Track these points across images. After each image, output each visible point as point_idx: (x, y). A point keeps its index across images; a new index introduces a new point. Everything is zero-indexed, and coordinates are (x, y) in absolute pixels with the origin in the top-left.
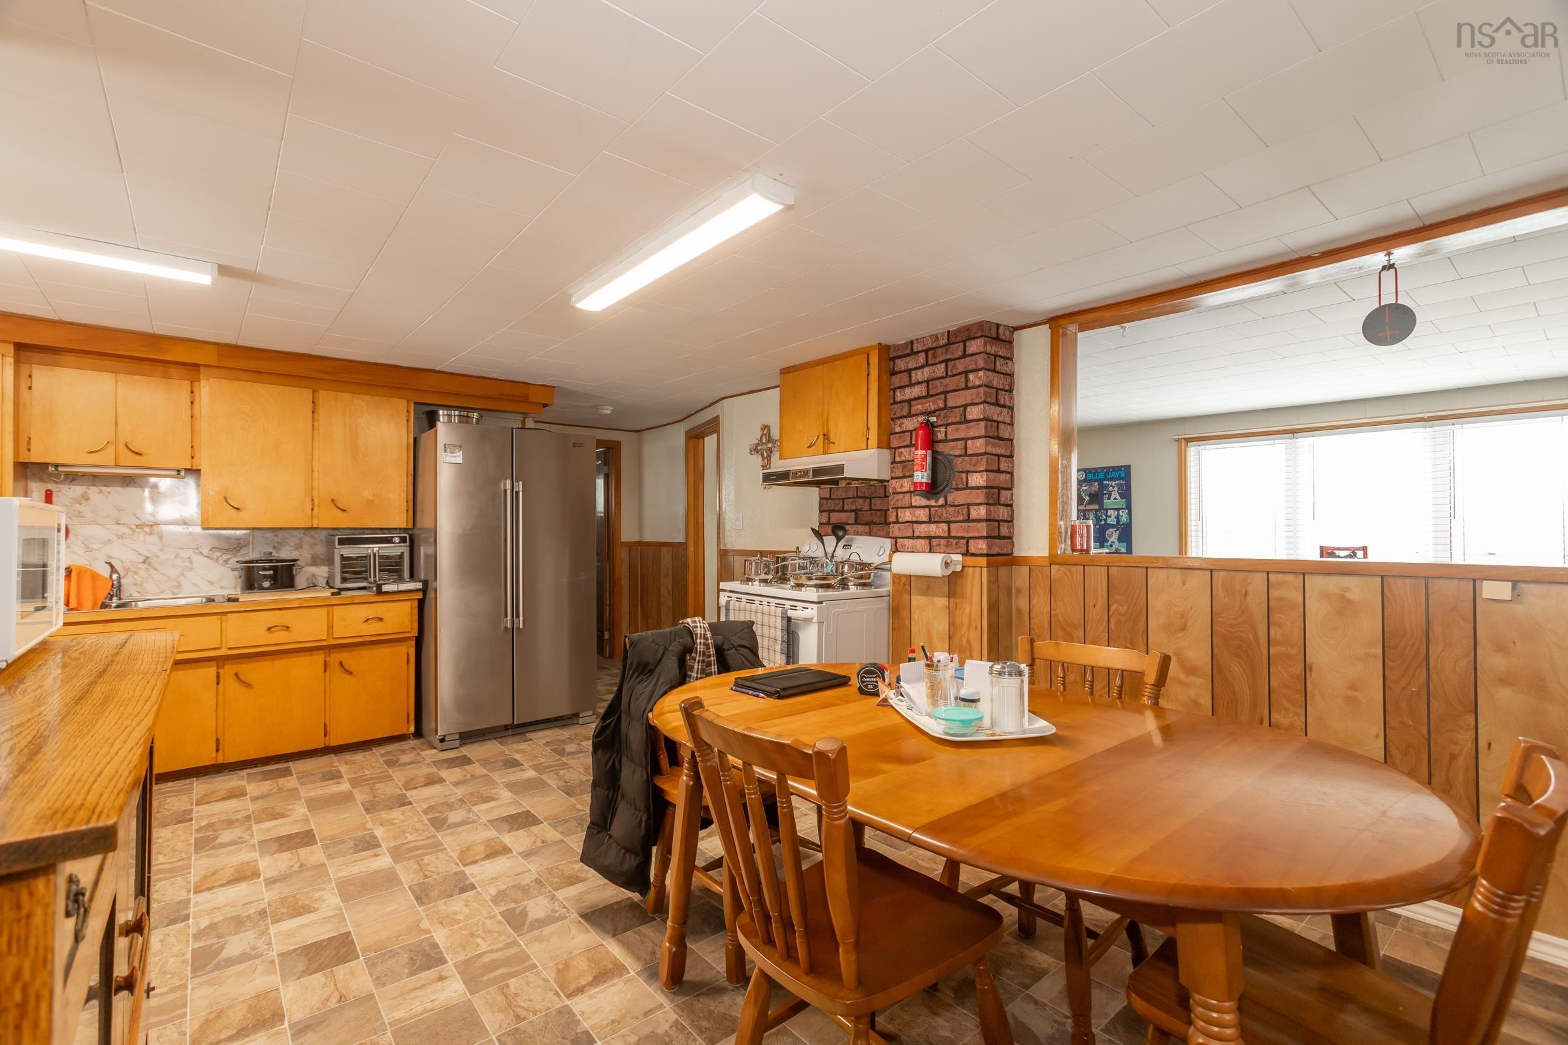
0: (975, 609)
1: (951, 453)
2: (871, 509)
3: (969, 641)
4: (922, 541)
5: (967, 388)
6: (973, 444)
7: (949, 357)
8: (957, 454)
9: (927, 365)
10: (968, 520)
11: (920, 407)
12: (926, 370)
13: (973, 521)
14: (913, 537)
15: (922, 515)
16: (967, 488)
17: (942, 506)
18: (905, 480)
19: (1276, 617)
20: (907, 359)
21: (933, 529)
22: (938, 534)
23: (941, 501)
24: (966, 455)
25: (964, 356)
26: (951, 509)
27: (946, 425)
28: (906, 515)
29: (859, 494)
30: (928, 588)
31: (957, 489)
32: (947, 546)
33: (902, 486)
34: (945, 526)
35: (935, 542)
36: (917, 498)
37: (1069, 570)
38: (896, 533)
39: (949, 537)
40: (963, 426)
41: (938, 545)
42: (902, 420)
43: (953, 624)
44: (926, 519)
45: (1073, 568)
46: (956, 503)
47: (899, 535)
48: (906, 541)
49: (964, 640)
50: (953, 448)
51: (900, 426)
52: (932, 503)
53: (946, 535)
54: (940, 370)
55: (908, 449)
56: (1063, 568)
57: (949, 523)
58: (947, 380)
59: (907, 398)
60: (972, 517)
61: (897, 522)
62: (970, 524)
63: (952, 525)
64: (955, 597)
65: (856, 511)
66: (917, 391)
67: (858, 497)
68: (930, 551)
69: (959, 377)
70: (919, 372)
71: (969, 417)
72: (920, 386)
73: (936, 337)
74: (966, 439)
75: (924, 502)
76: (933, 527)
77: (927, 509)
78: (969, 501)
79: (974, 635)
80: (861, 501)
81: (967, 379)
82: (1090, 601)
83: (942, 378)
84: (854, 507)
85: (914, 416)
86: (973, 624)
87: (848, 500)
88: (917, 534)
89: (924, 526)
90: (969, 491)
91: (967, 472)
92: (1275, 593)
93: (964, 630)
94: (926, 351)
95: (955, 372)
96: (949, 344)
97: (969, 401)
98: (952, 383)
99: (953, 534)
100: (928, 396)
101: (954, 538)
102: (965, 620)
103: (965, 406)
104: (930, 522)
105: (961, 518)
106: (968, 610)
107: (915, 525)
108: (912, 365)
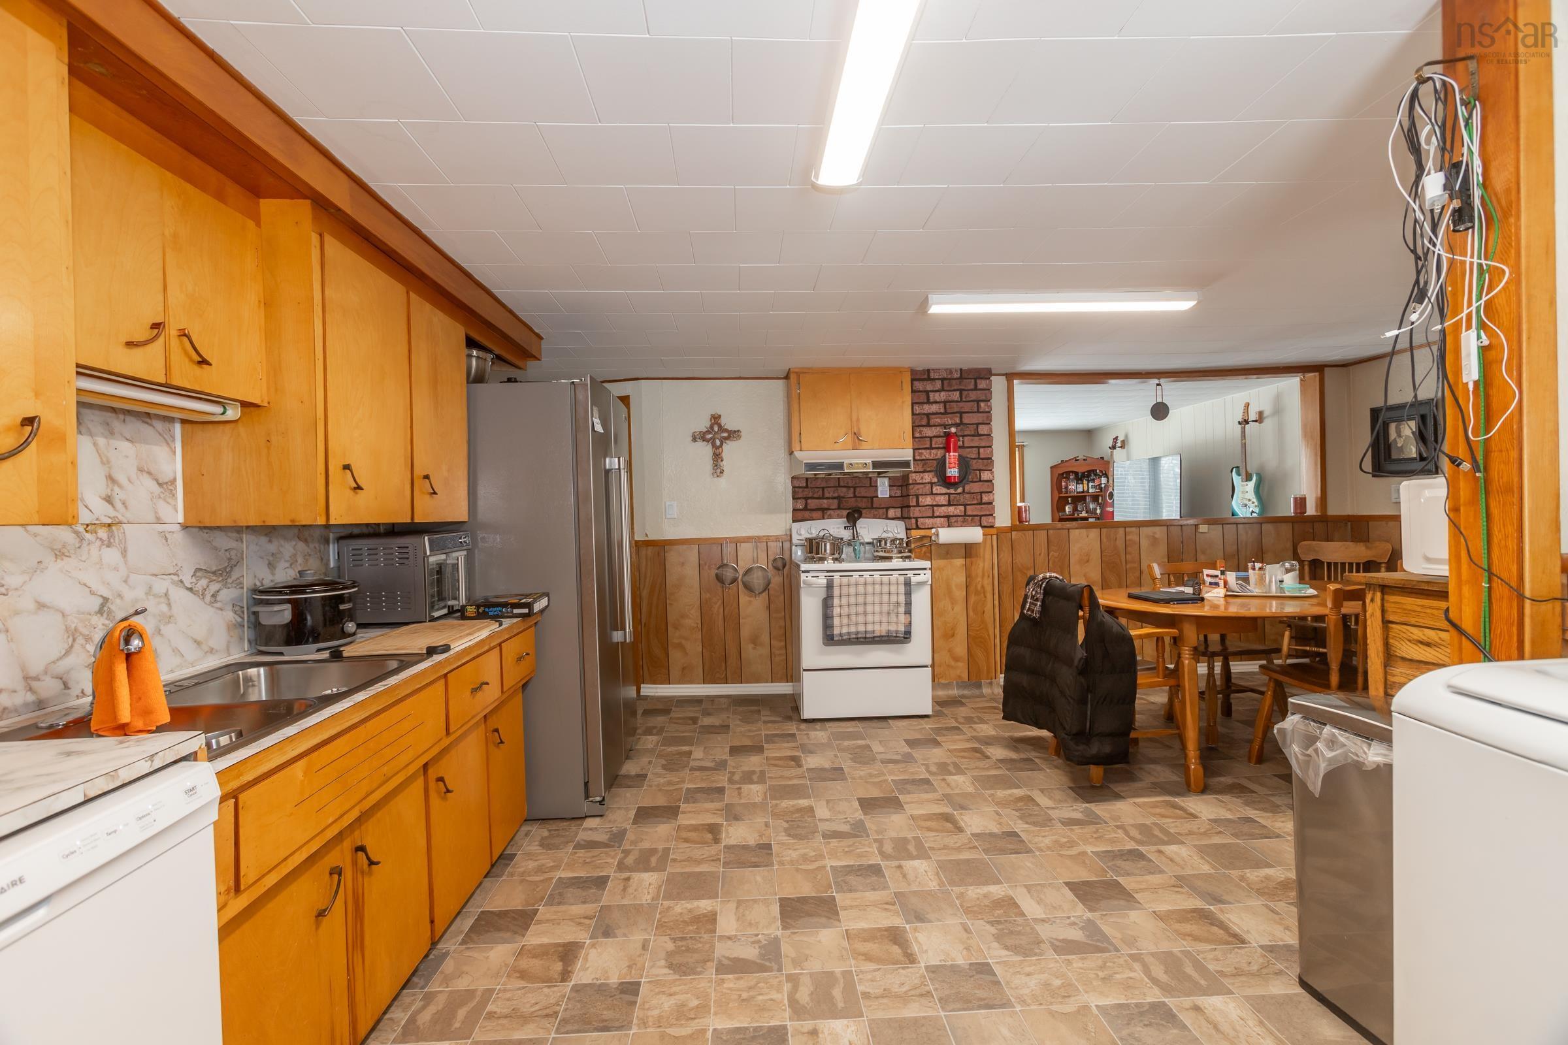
0: (988, 564)
1: (969, 456)
2: (855, 496)
3: (983, 587)
4: (942, 519)
5: (978, 412)
6: (984, 451)
7: (963, 388)
8: (973, 457)
9: (943, 390)
10: (981, 503)
11: (938, 420)
12: (943, 393)
13: (984, 504)
14: (933, 517)
15: (943, 500)
16: (980, 481)
17: (959, 494)
18: (926, 474)
19: (1129, 549)
20: (925, 383)
21: (951, 510)
22: (955, 513)
23: (960, 490)
24: (979, 458)
25: (976, 389)
26: (967, 496)
27: (963, 436)
28: (928, 500)
29: (842, 484)
30: (947, 553)
31: (972, 482)
32: (963, 522)
33: (922, 478)
34: (962, 508)
35: (953, 520)
36: (938, 487)
37: (1025, 535)
38: (917, 514)
39: (965, 515)
40: (976, 438)
41: (957, 521)
42: (921, 428)
43: (969, 577)
44: (946, 503)
45: (1026, 532)
46: (972, 491)
47: (920, 516)
48: (927, 520)
49: (979, 587)
50: (969, 453)
51: (920, 432)
52: (952, 491)
53: (963, 514)
54: (956, 396)
55: (928, 451)
56: (1020, 533)
57: (965, 505)
58: (961, 404)
59: (925, 412)
60: (984, 501)
61: (918, 505)
62: (983, 506)
63: (968, 507)
64: (970, 557)
65: (839, 498)
66: (934, 408)
67: (839, 486)
68: (949, 526)
69: (972, 403)
70: (937, 394)
71: (981, 432)
72: (938, 405)
73: (951, 371)
74: (979, 448)
75: (944, 490)
76: (951, 509)
77: (947, 496)
78: (981, 490)
79: (987, 582)
80: (844, 490)
81: (978, 406)
82: (1037, 552)
83: (957, 402)
84: (836, 495)
85: (931, 426)
86: (986, 574)
87: (829, 489)
88: (937, 514)
89: (943, 508)
90: (981, 483)
91: (980, 470)
92: (1128, 538)
93: (979, 579)
94: (943, 380)
95: (968, 399)
96: (961, 378)
97: (980, 422)
98: (967, 407)
99: (969, 513)
100: (946, 413)
101: (969, 516)
102: (980, 572)
103: (978, 424)
104: (949, 504)
105: (975, 502)
106: (981, 565)
107: (935, 508)
108: (929, 387)
